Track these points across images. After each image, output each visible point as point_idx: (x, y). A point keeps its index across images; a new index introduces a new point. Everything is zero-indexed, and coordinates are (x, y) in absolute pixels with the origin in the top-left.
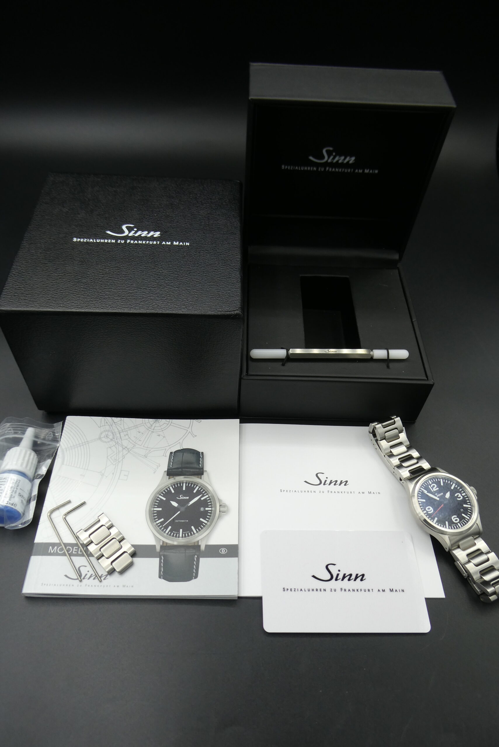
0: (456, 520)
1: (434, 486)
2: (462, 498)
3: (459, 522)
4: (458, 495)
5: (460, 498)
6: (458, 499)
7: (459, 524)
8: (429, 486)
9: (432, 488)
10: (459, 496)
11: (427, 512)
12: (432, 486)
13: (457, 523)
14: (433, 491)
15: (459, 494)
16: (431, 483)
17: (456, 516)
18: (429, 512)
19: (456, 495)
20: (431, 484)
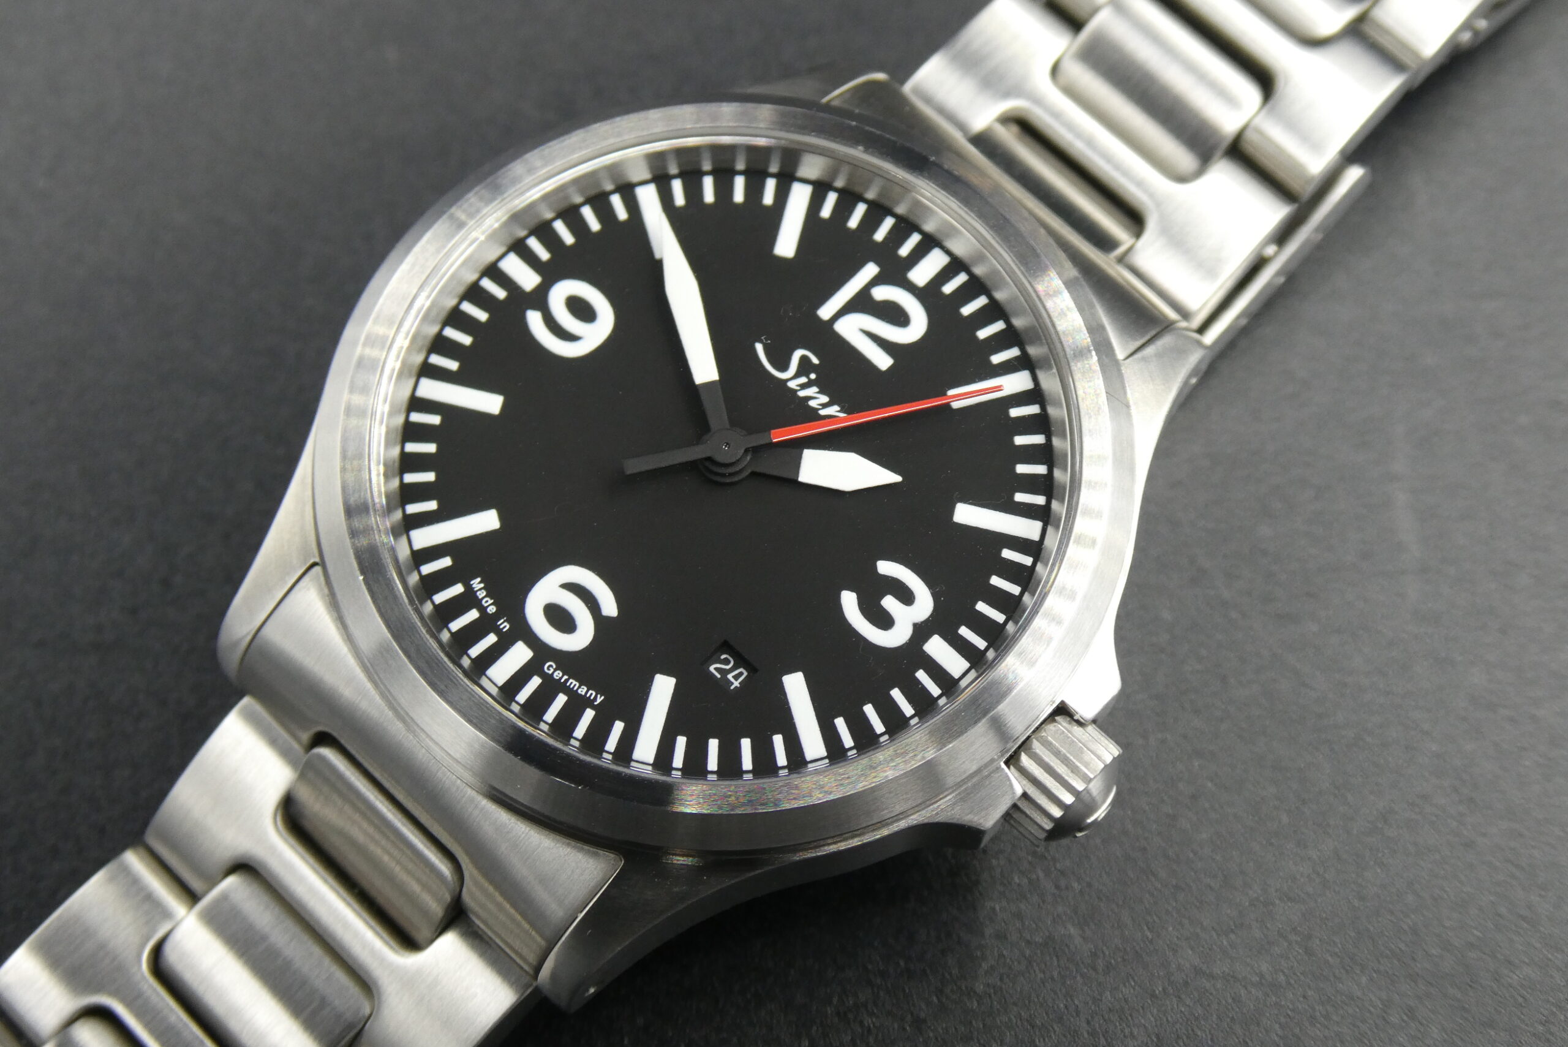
0: (560, 618)
1: (895, 315)
2: (894, 639)
3: (542, 651)
4: (906, 596)
5: (884, 621)
6: (849, 601)
7: (519, 655)
8: (870, 270)
9: (862, 303)
10: (890, 603)
11: (539, 299)
12: (882, 293)
13: (523, 632)
14: (826, 312)
15: (924, 604)
16: (922, 273)
17: (610, 607)
18: (534, 320)
19: (887, 568)
20: (910, 287)
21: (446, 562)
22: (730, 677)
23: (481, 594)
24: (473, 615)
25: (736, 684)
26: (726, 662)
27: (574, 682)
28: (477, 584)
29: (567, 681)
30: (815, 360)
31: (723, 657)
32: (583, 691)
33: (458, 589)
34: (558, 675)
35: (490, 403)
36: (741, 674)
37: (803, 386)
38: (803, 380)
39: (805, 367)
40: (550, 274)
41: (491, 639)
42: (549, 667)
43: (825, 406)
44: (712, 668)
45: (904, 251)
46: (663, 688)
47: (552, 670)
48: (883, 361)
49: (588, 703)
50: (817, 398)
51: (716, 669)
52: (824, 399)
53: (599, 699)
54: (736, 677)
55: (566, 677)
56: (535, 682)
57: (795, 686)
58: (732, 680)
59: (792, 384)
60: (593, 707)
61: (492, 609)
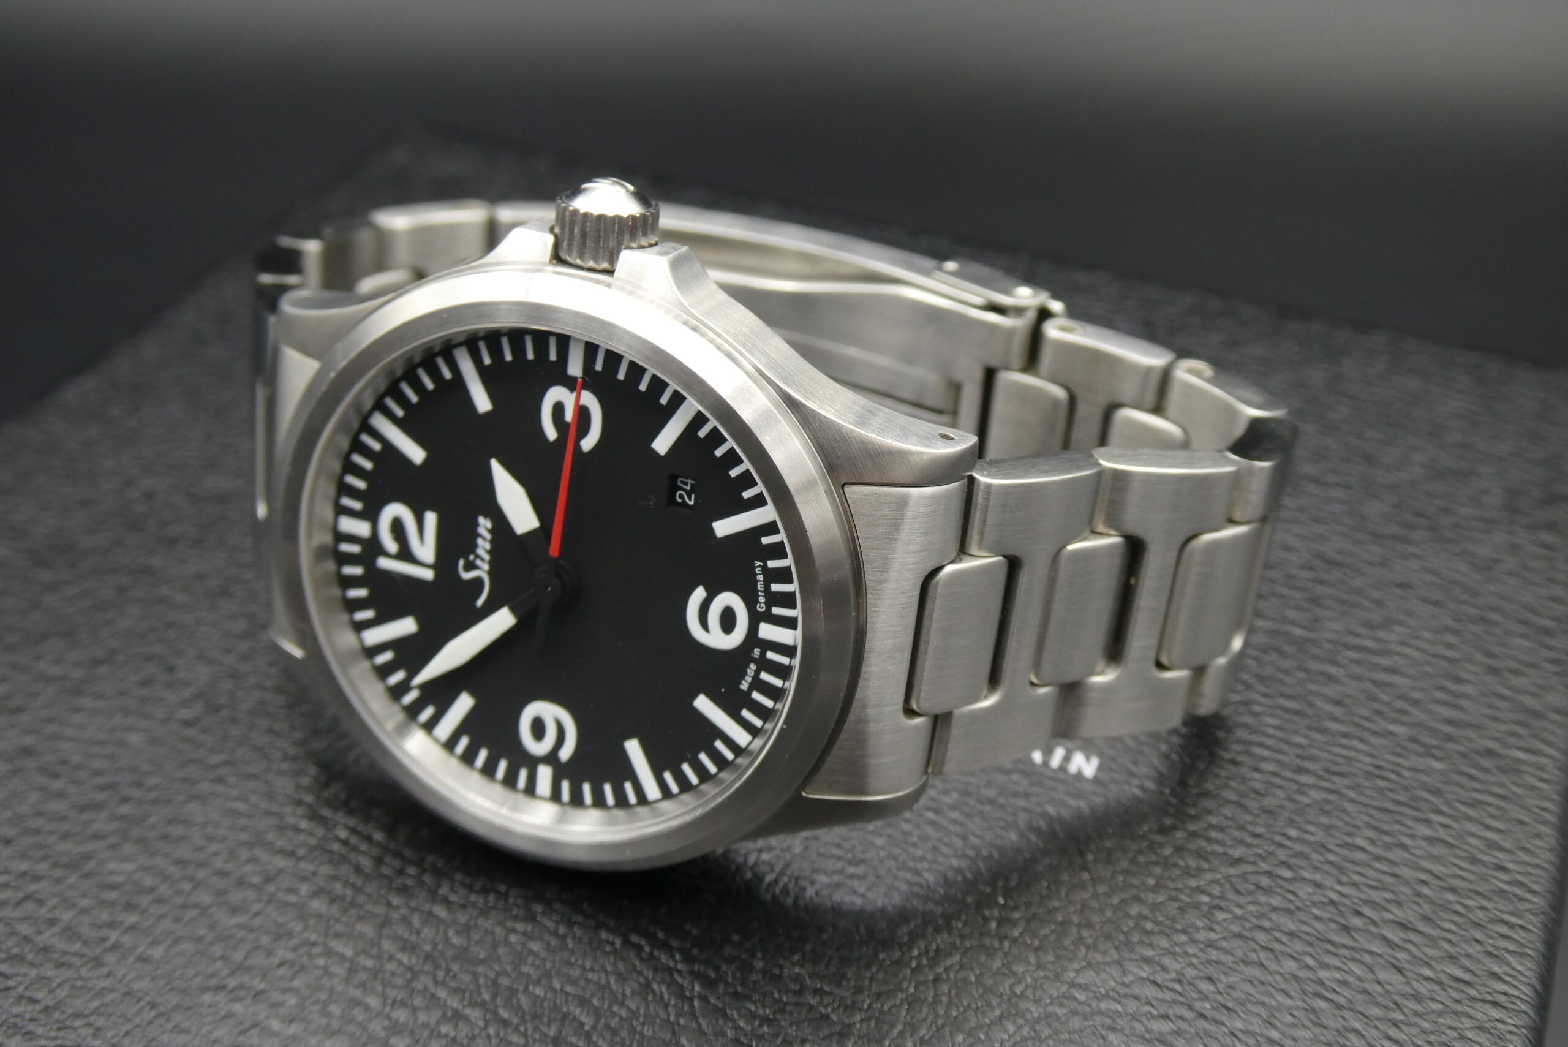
0: (728, 621)
1: (398, 527)
2: (589, 399)
3: (755, 619)
4: (559, 408)
5: (583, 413)
6: (588, 443)
7: (767, 631)
8: (384, 563)
9: (405, 554)
10: (570, 417)
11: (551, 758)
12: (392, 546)
13: (752, 639)
14: (428, 574)
15: (555, 394)
16: (362, 528)
17: (699, 594)
18: (566, 753)
19: (551, 433)
20: (375, 530)
21: (746, 714)
22: (688, 488)
23: (749, 679)
24: (764, 676)
25: (690, 481)
26: (681, 496)
27: (759, 586)
28: (744, 686)
29: (761, 592)
30: (461, 563)
31: (680, 500)
32: (760, 577)
33: (756, 696)
34: (762, 600)
35: (633, 748)
36: (682, 482)
37: (482, 560)
38: (478, 562)
39: (471, 566)
40: (532, 763)
41: (770, 655)
42: (761, 608)
43: (484, 538)
44: (692, 503)
45: (355, 549)
46: (724, 527)
47: (762, 605)
48: (431, 518)
49: (764, 568)
50: (483, 546)
51: (690, 500)
52: (480, 541)
53: (758, 563)
54: (686, 484)
55: (760, 593)
56: (776, 611)
57: (662, 443)
58: (689, 485)
59: (486, 567)
60: (765, 564)
61: (753, 667)
